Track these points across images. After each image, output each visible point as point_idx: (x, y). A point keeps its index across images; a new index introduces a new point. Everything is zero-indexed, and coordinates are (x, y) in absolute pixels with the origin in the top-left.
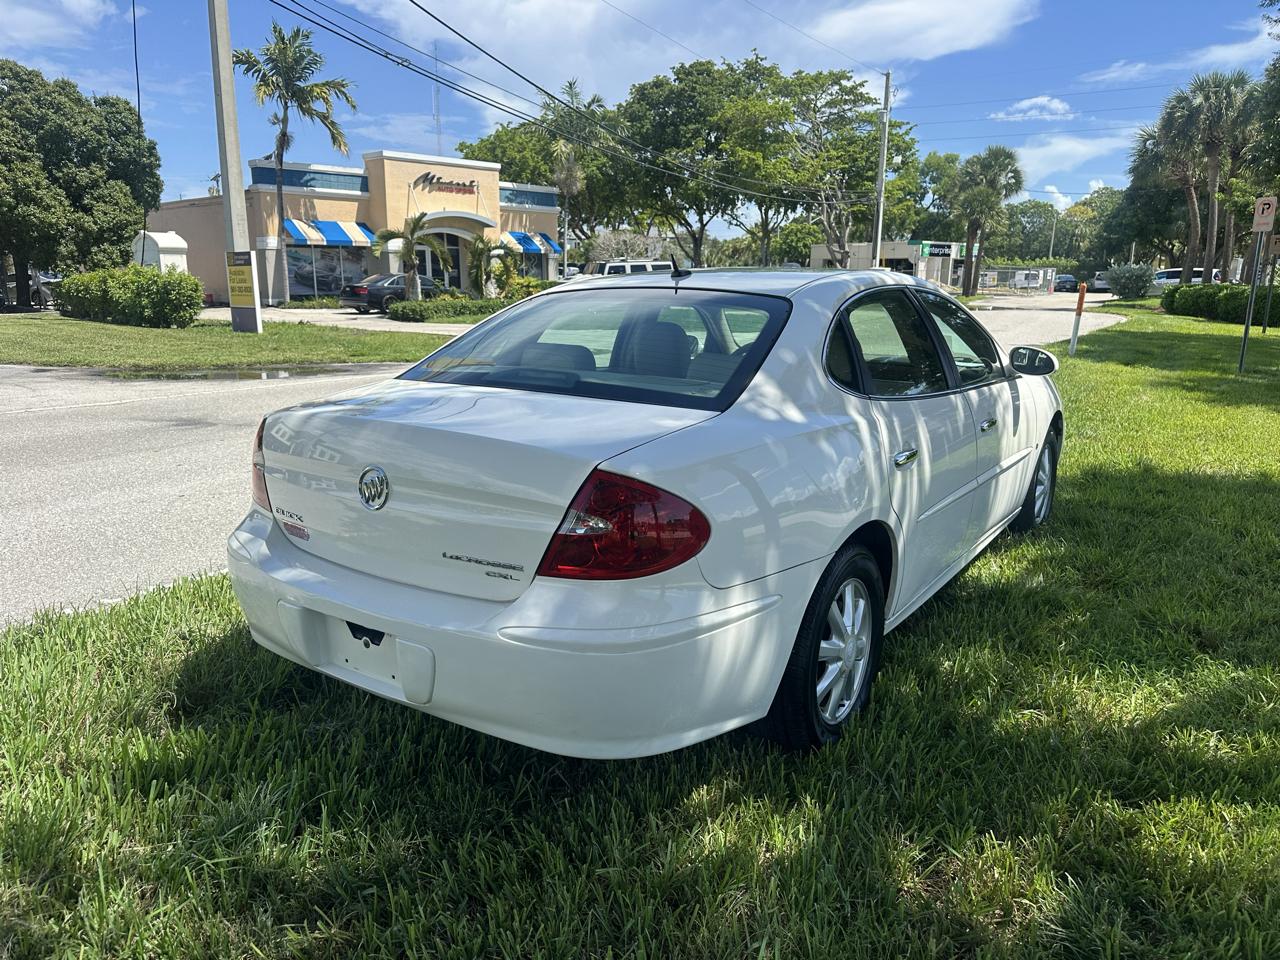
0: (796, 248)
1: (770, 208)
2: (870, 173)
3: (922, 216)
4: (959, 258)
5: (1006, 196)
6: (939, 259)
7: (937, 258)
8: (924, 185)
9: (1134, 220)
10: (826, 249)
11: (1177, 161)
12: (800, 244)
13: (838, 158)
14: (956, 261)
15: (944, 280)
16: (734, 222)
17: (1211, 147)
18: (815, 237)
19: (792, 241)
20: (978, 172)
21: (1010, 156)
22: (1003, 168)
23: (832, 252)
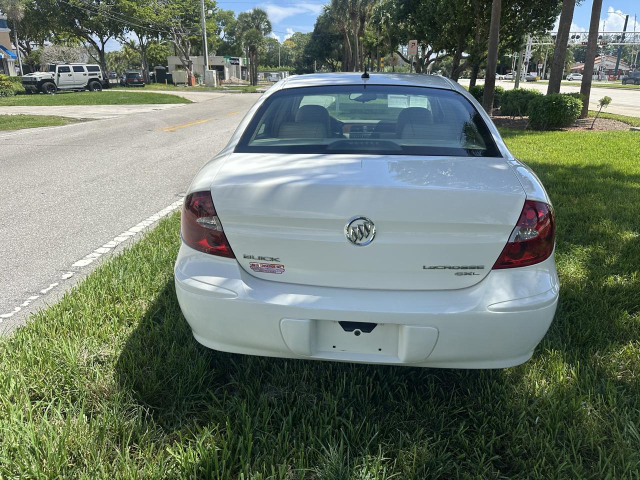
0: (156, 58)
1: (143, 35)
2: (196, 18)
3: (220, 43)
4: (243, 65)
5: (264, 34)
6: (235, 66)
7: (233, 65)
8: (219, 26)
9: (317, 48)
10: (179, 59)
11: (339, 21)
12: (158, 56)
13: (178, 8)
14: (242, 67)
15: (238, 77)
16: (124, 42)
17: (353, 15)
18: (166, 52)
19: (153, 54)
20: (251, 21)
21: (264, 14)
22: (262, 19)
23: (182, 61)
